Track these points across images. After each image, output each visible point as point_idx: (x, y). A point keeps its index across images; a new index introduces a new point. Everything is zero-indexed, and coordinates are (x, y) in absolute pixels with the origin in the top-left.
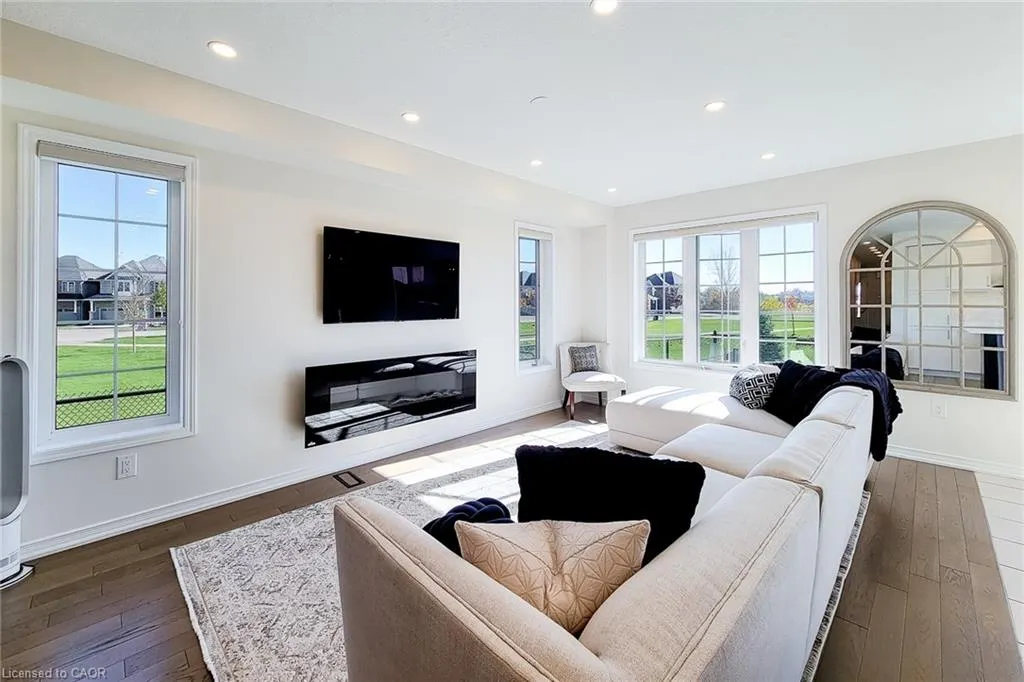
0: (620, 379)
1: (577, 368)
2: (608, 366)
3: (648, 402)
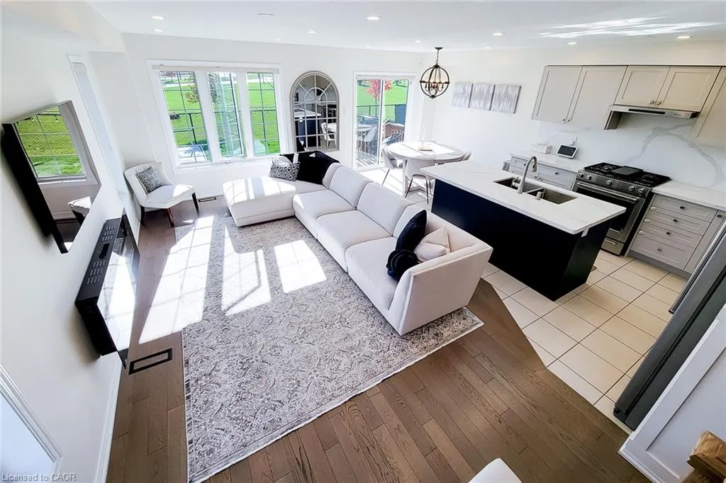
1: (149, 189)
2: (168, 179)
3: (255, 195)
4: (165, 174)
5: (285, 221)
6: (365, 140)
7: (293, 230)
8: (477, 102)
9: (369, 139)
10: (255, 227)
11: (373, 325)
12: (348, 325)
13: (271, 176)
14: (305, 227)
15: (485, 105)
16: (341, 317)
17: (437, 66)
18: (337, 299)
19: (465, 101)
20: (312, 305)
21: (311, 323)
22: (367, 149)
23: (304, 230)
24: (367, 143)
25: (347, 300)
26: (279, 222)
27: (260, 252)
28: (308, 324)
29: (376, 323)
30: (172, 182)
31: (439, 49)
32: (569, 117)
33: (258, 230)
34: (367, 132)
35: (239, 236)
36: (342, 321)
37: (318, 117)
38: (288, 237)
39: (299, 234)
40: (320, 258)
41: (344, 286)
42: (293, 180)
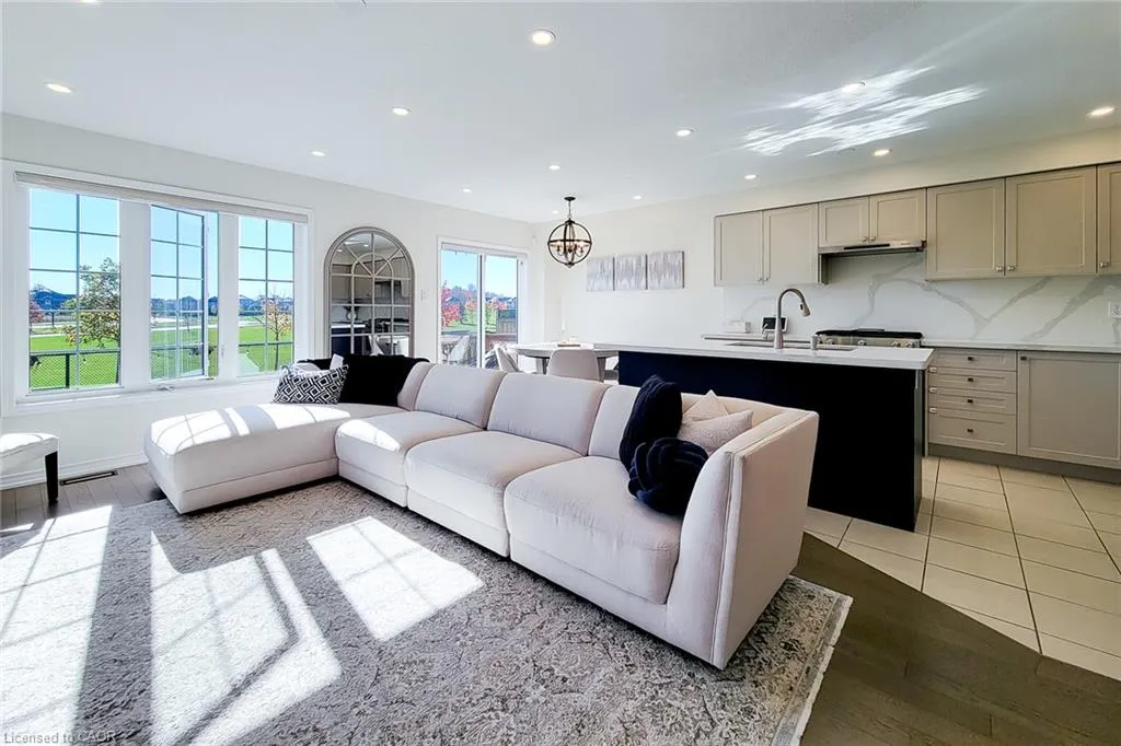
0: (46, 436)
3: (249, 426)
5: (312, 490)
7: (336, 501)
8: (625, 281)
10: (233, 511)
11: (631, 667)
12: (565, 686)
13: (278, 402)
14: (367, 490)
15: (638, 283)
16: (537, 669)
17: (570, 222)
18: (505, 623)
19: (607, 282)
20: (439, 657)
21: (456, 710)
23: (366, 499)
25: (532, 622)
27: (271, 557)
28: (447, 718)
29: (636, 658)
31: (570, 199)
32: (766, 275)
33: (241, 515)
34: (454, 344)
35: (184, 536)
36: (544, 675)
37: (357, 330)
38: (327, 516)
39: (356, 507)
40: (424, 545)
41: (507, 590)
42: (332, 402)
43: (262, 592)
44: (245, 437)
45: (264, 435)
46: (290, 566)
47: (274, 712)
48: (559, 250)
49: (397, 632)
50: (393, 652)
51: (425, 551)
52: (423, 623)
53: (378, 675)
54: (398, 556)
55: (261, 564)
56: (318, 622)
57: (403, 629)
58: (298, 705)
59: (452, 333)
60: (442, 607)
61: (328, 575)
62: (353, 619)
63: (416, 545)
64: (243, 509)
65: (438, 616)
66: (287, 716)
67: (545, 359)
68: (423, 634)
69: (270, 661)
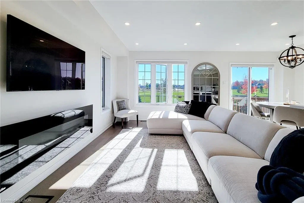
1: (120, 109)
2: (130, 107)
4: (129, 104)
5: (176, 137)
6: (239, 105)
7: (179, 142)
9: (241, 104)
13: (175, 111)
14: (187, 142)
17: (293, 47)
22: (240, 110)
23: (186, 144)
24: (241, 107)
26: (172, 137)
27: (155, 151)
30: (130, 108)
31: (292, 37)
33: (159, 138)
35: (147, 138)
38: (174, 145)
39: (182, 146)
40: (190, 166)
41: (205, 199)
42: (186, 113)
43: (147, 159)
44: (161, 119)
45: (165, 119)
46: (157, 154)
47: (126, 191)
48: (285, 61)
49: (163, 190)
50: (157, 195)
51: (189, 168)
52: (171, 191)
53: (149, 199)
54: (181, 166)
55: (152, 151)
56: (150, 173)
57: (165, 190)
58: (130, 193)
59: (241, 96)
60: (179, 190)
61: (162, 162)
62: (157, 178)
63: (188, 164)
64: (160, 136)
65: (176, 192)
66: (127, 194)
67: (273, 110)
68: (167, 195)
69: (135, 177)
